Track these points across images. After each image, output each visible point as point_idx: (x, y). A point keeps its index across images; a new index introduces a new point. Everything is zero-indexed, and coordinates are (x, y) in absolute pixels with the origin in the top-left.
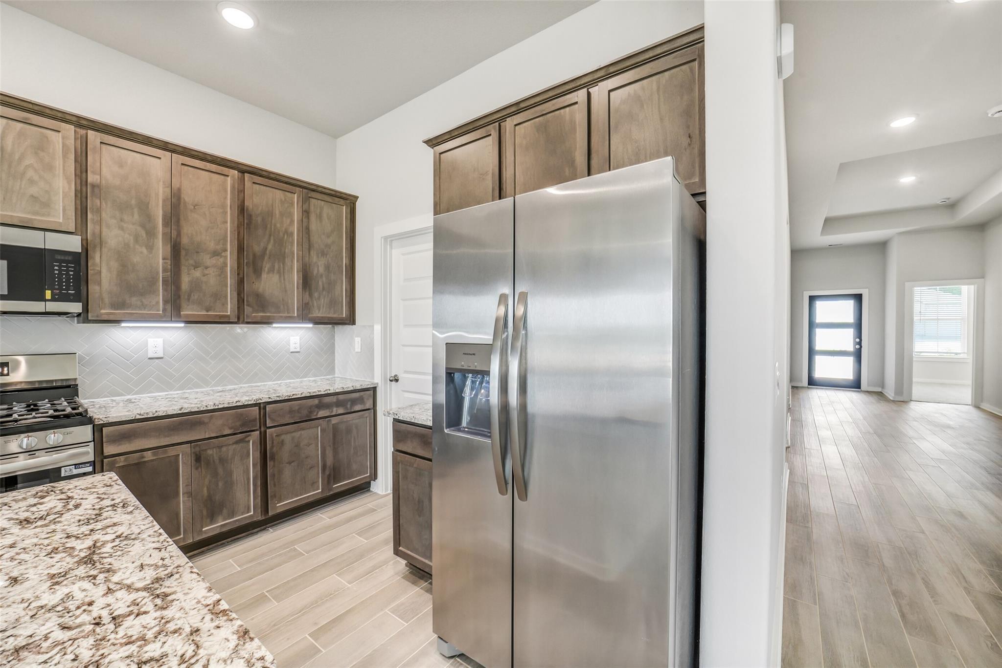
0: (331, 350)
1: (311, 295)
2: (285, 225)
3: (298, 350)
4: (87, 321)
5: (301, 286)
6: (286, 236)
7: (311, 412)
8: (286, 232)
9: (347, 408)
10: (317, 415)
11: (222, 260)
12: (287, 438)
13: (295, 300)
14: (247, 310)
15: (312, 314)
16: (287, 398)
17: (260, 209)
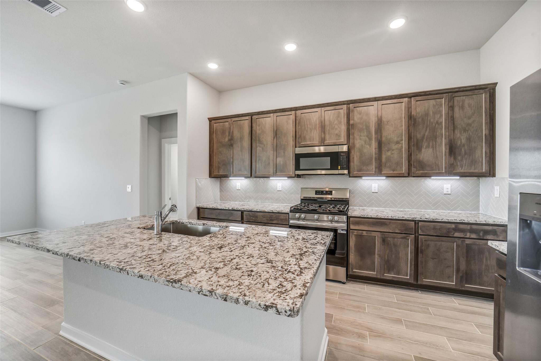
0: (477, 195)
1: (455, 159)
2: (436, 119)
3: (449, 193)
4: (350, 177)
5: (447, 154)
6: (437, 125)
7: (449, 232)
8: (437, 122)
9: (479, 235)
10: (453, 234)
11: (400, 145)
12: (432, 244)
13: (443, 161)
14: (413, 169)
15: (456, 170)
16: (431, 220)
17: (420, 114)
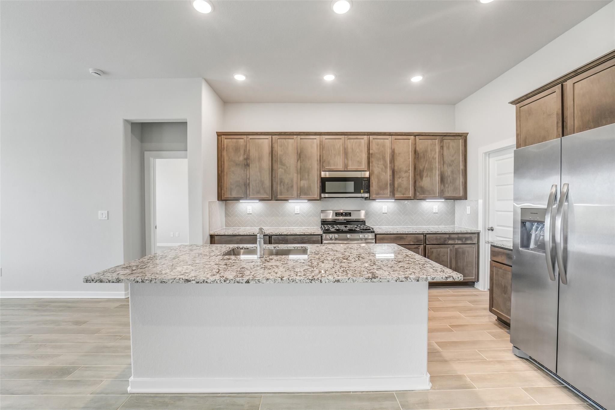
0: (453, 212)
1: (444, 186)
2: (432, 155)
3: (437, 212)
4: (370, 199)
5: (440, 182)
6: (433, 160)
7: (445, 241)
8: (433, 158)
9: (463, 241)
10: (448, 242)
11: (408, 174)
13: (437, 188)
14: (418, 194)
15: (445, 195)
17: (422, 150)
